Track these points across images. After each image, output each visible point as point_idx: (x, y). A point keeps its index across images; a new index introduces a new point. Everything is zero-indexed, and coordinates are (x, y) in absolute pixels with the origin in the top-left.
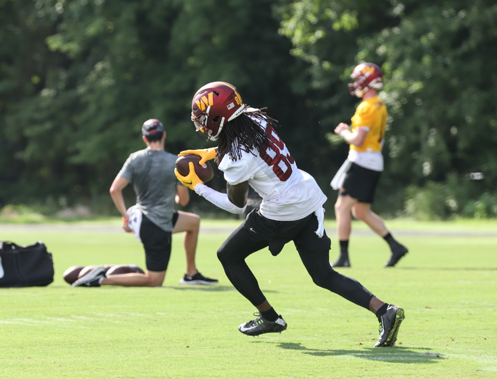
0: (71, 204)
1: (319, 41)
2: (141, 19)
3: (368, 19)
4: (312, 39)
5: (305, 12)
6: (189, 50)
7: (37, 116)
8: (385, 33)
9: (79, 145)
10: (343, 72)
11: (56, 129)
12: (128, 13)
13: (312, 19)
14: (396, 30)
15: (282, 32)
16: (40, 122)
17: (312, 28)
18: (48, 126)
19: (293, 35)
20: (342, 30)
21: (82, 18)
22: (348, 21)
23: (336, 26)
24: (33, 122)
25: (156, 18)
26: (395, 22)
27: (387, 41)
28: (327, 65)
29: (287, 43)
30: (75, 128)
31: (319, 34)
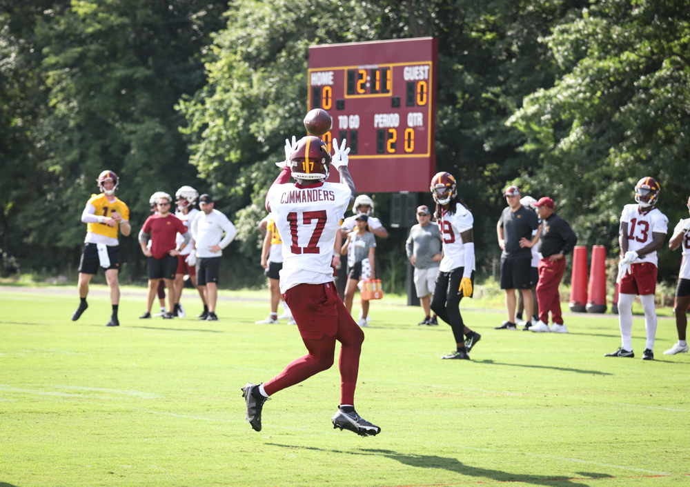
0: (56, 275)
1: (215, 169)
2: (104, 151)
3: (247, 155)
4: (211, 167)
5: (206, 150)
6: (135, 172)
7: (37, 214)
8: (256, 165)
9: (63, 234)
10: (230, 190)
11: (49, 223)
12: (95, 147)
13: (212, 155)
14: (265, 163)
15: (191, 162)
16: (40, 218)
17: (211, 160)
18: (43, 221)
19: (198, 166)
20: (230, 161)
21: (64, 150)
22: (234, 156)
23: (227, 159)
24: (34, 218)
25: (114, 151)
26: (264, 157)
27: (258, 169)
28: (220, 185)
29: (194, 169)
30: (62, 223)
31: (216, 164)
